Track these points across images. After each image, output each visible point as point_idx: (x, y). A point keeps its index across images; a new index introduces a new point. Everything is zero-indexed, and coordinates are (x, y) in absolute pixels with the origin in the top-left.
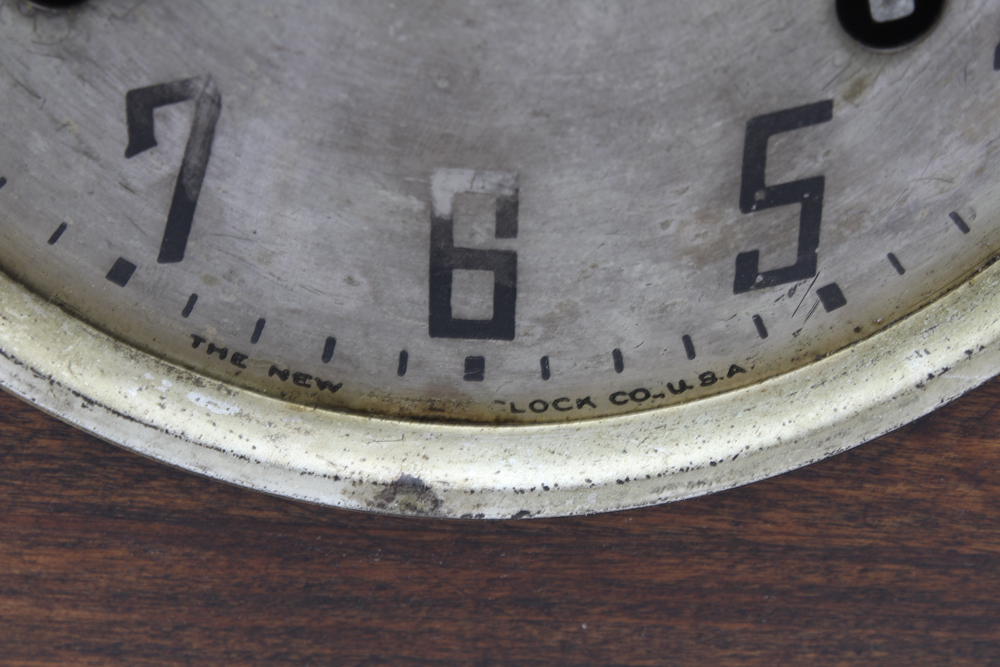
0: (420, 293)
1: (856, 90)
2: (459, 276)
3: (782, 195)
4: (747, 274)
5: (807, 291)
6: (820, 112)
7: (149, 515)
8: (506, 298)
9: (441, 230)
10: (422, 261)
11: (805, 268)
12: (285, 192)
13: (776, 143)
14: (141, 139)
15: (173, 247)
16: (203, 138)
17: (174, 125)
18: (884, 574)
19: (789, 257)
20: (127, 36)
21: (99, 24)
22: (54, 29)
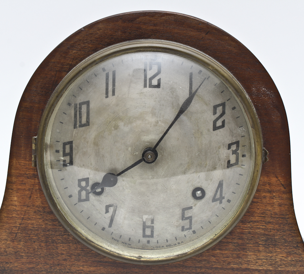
0: (141, 231)
1: (195, 205)
2: (146, 229)
3: (187, 218)
4: (183, 229)
5: (191, 231)
6: (191, 208)
7: (106, 262)
8: (152, 232)
9: (144, 223)
10: (142, 227)
12: (125, 218)
13: (186, 212)
14: (107, 211)
15: (110, 225)
16: (115, 211)
17: (111, 210)
18: (203, 270)
19: (188, 227)
20: (106, 199)
21: (103, 197)
22: (97, 197)
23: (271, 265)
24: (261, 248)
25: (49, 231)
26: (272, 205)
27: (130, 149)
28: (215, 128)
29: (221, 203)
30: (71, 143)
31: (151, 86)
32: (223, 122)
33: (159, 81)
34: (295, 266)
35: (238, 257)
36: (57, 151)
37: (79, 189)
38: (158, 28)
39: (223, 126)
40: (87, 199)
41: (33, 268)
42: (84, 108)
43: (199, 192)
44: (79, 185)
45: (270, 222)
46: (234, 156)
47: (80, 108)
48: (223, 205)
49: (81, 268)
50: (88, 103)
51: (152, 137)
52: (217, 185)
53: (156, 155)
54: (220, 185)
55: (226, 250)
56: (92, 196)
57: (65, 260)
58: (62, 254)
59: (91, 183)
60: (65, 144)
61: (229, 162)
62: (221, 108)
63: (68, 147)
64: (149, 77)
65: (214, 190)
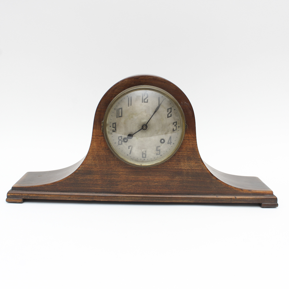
0: (142, 155)
2: (144, 155)
3: (158, 150)
4: (157, 154)
5: (160, 155)
6: (160, 146)
7: (129, 167)
8: (146, 156)
9: (143, 152)
10: (142, 154)
11: (160, 154)
12: (135, 151)
13: (158, 148)
14: (129, 148)
15: (130, 153)
16: (132, 148)
17: (130, 148)
18: (165, 170)
20: (128, 144)
21: (127, 143)
22: (125, 143)
23: (189, 167)
24: (186, 161)
25: (107, 156)
26: (189, 145)
27: (137, 125)
28: (168, 117)
29: (171, 144)
30: (115, 123)
31: (145, 102)
33: (147, 100)
34: (198, 167)
35: (178, 164)
36: (110, 126)
37: (119, 140)
38: (147, 81)
39: (171, 116)
40: (122, 144)
41: (101, 170)
42: (120, 110)
43: (163, 140)
44: (119, 139)
45: (189, 151)
46: (175, 127)
47: (119, 110)
49: (119, 170)
51: (145, 121)
52: (169, 138)
53: (147, 127)
54: (171, 138)
55: (173, 162)
56: (123, 143)
57: (113, 167)
58: (112, 165)
59: (123, 138)
60: (113, 124)
61: (173, 129)
62: (170, 109)
63: (114, 125)
64: (144, 99)
65: (168, 140)
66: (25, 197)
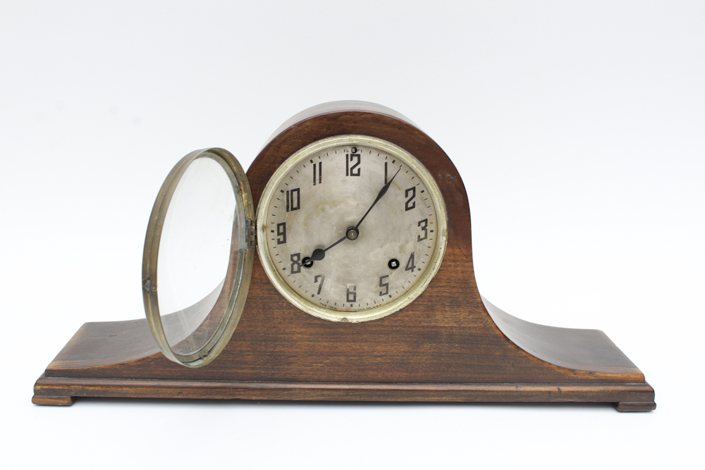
0: (346, 297)
1: (391, 273)
2: (350, 295)
3: (384, 285)
4: (381, 294)
5: (388, 295)
6: (388, 276)
7: (315, 324)
8: (355, 297)
9: (348, 290)
10: (346, 293)
11: (387, 293)
12: (331, 286)
13: (383, 279)
14: (316, 281)
15: (319, 293)
16: (323, 281)
17: (319, 279)
18: (398, 328)
19: (385, 292)
20: (315, 270)
21: (312, 269)
22: (308, 269)
23: (455, 322)
24: (447, 309)
25: (265, 299)
26: (456, 272)
27: (335, 228)
28: (407, 209)
29: (412, 271)
30: (284, 224)
31: (352, 175)
32: (414, 203)
33: (359, 170)
34: (476, 322)
35: (428, 317)
36: (273, 231)
37: (292, 262)
38: (357, 125)
39: (413, 207)
40: (299, 271)
41: (253, 330)
42: (295, 194)
43: (394, 263)
44: (292, 260)
45: (454, 287)
46: (424, 231)
47: (292, 194)
48: (414, 273)
49: (294, 329)
50: (298, 190)
51: (353, 218)
52: (409, 257)
53: (358, 232)
54: (412, 256)
55: (418, 311)
56: (303, 269)
57: (280, 323)
58: (278, 318)
59: (302, 258)
60: (279, 225)
61: (419, 236)
62: (412, 191)
63: (281, 227)
64: (350, 167)
65: (407, 260)
66: (75, 393)
